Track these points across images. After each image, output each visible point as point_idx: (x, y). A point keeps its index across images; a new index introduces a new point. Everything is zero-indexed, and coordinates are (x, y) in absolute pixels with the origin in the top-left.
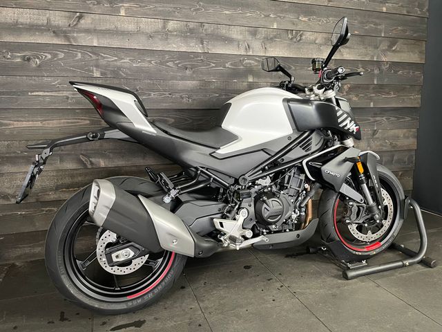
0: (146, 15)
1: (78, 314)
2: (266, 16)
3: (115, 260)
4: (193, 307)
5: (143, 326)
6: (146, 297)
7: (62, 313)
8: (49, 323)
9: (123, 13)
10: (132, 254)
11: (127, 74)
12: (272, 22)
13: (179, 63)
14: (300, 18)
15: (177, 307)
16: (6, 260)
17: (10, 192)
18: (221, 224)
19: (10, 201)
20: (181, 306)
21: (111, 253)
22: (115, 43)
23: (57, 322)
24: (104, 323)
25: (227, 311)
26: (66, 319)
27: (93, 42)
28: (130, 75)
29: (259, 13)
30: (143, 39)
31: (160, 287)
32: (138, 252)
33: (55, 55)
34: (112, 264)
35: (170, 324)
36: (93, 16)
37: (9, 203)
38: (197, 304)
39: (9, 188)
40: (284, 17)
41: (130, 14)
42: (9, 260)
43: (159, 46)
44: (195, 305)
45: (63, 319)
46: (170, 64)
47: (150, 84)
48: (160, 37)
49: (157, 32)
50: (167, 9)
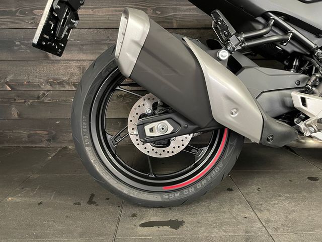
1: (108, 199)
3: (148, 134)
4: (247, 215)
5: (181, 229)
6: (186, 192)
7: (92, 196)
8: (76, 204)
10: (171, 129)
15: (224, 212)
16: (61, 143)
17: (65, 78)
18: (303, 100)
19: (65, 87)
20: (231, 212)
21: (144, 124)
23: (84, 204)
24: (134, 215)
25: (302, 230)
26: (94, 203)
31: (204, 182)
32: (179, 129)
34: (144, 139)
35: (217, 233)
37: (64, 89)
38: (253, 213)
39: (63, 75)
42: (63, 143)
44: (250, 214)
45: (91, 202)
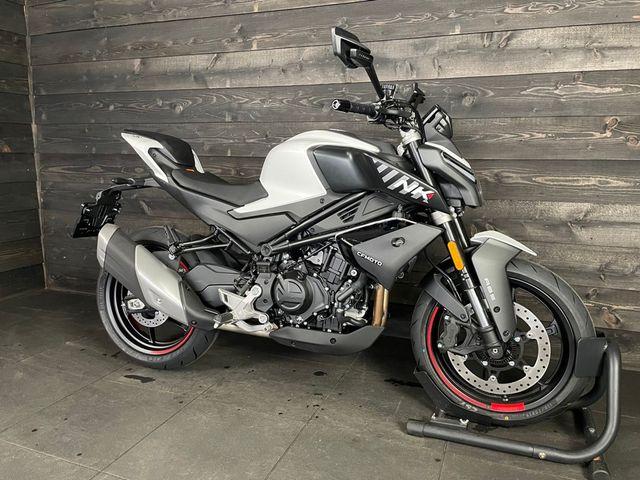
0: (279, 45)
2: (441, 18)
9: (255, 47)
11: (256, 117)
12: (452, 26)
13: (314, 100)
14: (507, 10)
18: (226, 296)
22: (247, 82)
27: (225, 84)
28: (260, 118)
29: (429, 15)
30: (275, 74)
33: (194, 101)
36: (228, 55)
40: (475, 15)
41: (262, 46)
43: (292, 80)
46: (304, 102)
47: (280, 128)
48: (293, 69)
49: (291, 64)
50: (302, 34)
